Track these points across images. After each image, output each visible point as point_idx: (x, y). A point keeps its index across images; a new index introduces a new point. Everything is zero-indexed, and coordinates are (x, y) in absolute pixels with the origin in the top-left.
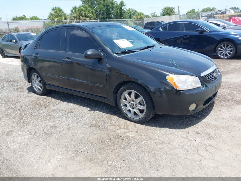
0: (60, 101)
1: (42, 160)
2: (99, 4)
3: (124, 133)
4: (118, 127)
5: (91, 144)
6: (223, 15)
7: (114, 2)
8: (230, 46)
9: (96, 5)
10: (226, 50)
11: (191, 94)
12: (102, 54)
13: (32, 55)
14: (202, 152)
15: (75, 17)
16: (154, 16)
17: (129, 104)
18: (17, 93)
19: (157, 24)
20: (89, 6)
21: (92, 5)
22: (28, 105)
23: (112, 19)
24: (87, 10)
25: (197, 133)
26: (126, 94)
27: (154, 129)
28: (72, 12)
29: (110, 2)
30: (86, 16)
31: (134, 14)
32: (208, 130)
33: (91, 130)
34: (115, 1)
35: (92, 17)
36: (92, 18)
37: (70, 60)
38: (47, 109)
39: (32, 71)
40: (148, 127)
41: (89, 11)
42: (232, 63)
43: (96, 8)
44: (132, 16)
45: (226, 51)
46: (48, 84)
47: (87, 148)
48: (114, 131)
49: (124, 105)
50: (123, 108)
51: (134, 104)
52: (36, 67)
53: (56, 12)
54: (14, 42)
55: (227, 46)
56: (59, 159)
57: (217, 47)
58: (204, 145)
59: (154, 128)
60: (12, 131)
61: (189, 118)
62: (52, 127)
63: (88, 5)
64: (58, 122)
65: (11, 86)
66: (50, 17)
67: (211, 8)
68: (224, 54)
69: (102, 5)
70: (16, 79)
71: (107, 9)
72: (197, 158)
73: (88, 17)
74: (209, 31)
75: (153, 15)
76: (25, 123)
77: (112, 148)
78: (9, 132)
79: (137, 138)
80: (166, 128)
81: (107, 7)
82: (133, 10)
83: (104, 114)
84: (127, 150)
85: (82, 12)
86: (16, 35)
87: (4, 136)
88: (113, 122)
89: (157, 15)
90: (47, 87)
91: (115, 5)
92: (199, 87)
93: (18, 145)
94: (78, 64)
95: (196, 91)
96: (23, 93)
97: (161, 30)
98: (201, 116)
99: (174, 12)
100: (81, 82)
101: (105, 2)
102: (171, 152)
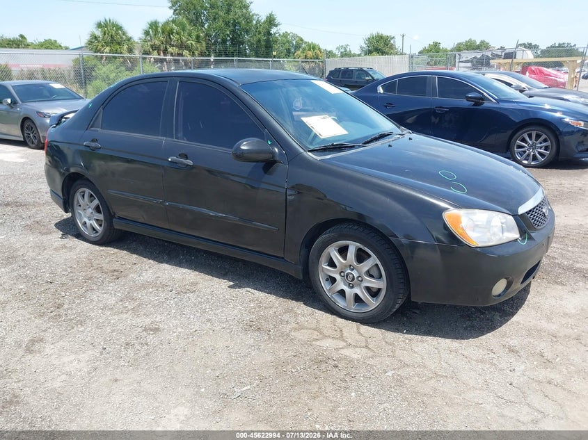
0: (152, 262)
1: (137, 419)
2: (215, 19)
3: (337, 350)
4: (316, 332)
5: (257, 378)
6: (510, 61)
7: (253, 15)
8: (544, 136)
9: (207, 20)
10: (533, 147)
11: (499, 256)
12: (276, 150)
13: (81, 143)
14: (535, 400)
15: (154, 47)
16: (346, 54)
17: (341, 275)
18: (32, 238)
19: (359, 74)
20: (191, 21)
21: (196, 21)
22: (69, 270)
23: (246, 56)
24: (184, 30)
25: (512, 351)
26: (333, 251)
27: (406, 339)
28: (147, 33)
29: (242, 15)
30: (182, 46)
31: (297, 47)
32: (536, 342)
33: (250, 339)
34: (253, 12)
35: (197, 49)
36: (196, 53)
37: (189, 162)
38: (122, 281)
39: (78, 182)
40: (391, 336)
41: (190, 35)
42: (549, 178)
43: (209, 27)
44: (293, 50)
45: (533, 149)
46: (120, 218)
47: (249, 387)
48: (309, 343)
49: (327, 280)
50: (325, 286)
51: (354, 276)
52: (90, 172)
53: (107, 32)
54: (9, 105)
55: (538, 136)
56: (182, 418)
57: (515, 137)
58: (536, 381)
59: (406, 336)
60: (42, 340)
61: (483, 313)
62: (146, 329)
63: (188, 19)
64: (159, 317)
65: (13, 217)
66: (90, 43)
67: (478, 43)
68: (528, 155)
69: (221, 20)
70: (22, 199)
71: (233, 32)
72: (528, 414)
73: (187, 48)
74: (495, 99)
75: (343, 50)
76: (71, 320)
77: (314, 388)
78: (33, 341)
79: (371, 362)
80: (434, 336)
81: (235, 26)
82: (295, 36)
83: (272, 298)
84: (353, 394)
85: (172, 34)
86: (13, 87)
87: (20, 352)
88: (300, 319)
89: (352, 52)
90: (117, 225)
91: (254, 22)
92: (516, 240)
93: (64, 377)
94: (210, 171)
95: (511, 250)
96: (49, 237)
97: (382, 91)
98: (512, 308)
99: (392, 47)
100: (215, 217)
101: (229, 14)
102: (461, 398)
